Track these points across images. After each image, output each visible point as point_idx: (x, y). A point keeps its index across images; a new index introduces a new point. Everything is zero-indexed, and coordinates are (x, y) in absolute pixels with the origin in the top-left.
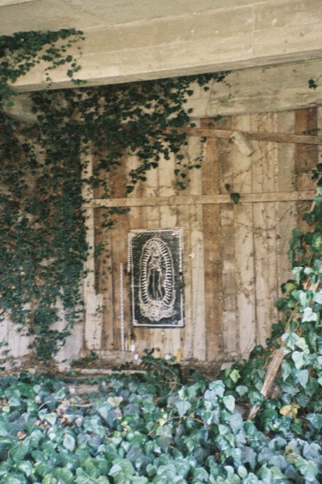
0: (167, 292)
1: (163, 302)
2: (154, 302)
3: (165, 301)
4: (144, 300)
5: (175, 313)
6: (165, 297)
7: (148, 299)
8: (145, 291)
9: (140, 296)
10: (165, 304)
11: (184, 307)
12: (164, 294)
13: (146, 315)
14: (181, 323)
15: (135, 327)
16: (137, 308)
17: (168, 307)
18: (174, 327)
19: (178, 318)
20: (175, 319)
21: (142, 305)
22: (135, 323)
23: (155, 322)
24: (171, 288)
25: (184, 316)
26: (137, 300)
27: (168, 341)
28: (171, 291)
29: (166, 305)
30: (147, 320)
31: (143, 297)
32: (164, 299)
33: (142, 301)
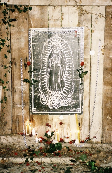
0: (66, 84)
1: (62, 93)
2: (53, 93)
3: (64, 92)
4: (44, 92)
5: (74, 102)
6: (65, 88)
7: (48, 90)
8: (46, 83)
9: (40, 87)
10: (64, 95)
11: (82, 97)
12: (63, 86)
13: (46, 104)
14: (79, 110)
15: (34, 114)
16: (37, 98)
17: (67, 97)
18: (71, 114)
19: (76, 106)
20: (73, 107)
21: (42, 95)
22: (34, 110)
23: (54, 110)
24: (72, 81)
25: (82, 105)
26: (37, 91)
27: (66, 126)
28: (71, 84)
29: (66, 96)
30: (47, 108)
31: (42, 89)
32: (64, 90)
33: (42, 92)
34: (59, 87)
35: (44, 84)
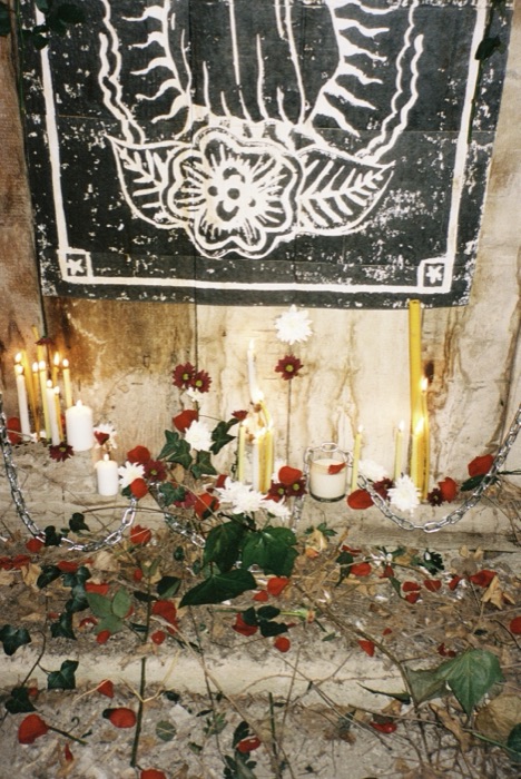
0: (346, 48)
1: (306, 128)
2: (231, 128)
3: (323, 123)
4: (144, 113)
5: (405, 204)
6: (331, 86)
7: (183, 100)
8: (160, 38)
9: (108, 74)
10: (321, 145)
11: (478, 167)
13: (167, 218)
14: (438, 272)
15: (79, 290)
16: (91, 168)
17: (344, 169)
18: (373, 302)
19: (419, 239)
20: (393, 247)
21: (127, 146)
22: (74, 266)
23: (235, 266)
24: (397, 21)
25: (469, 229)
26: (83, 106)
28: (389, 45)
29: (335, 152)
31: (131, 86)
32: (323, 107)
33: (127, 119)
34: (279, 71)
35: (142, 46)
